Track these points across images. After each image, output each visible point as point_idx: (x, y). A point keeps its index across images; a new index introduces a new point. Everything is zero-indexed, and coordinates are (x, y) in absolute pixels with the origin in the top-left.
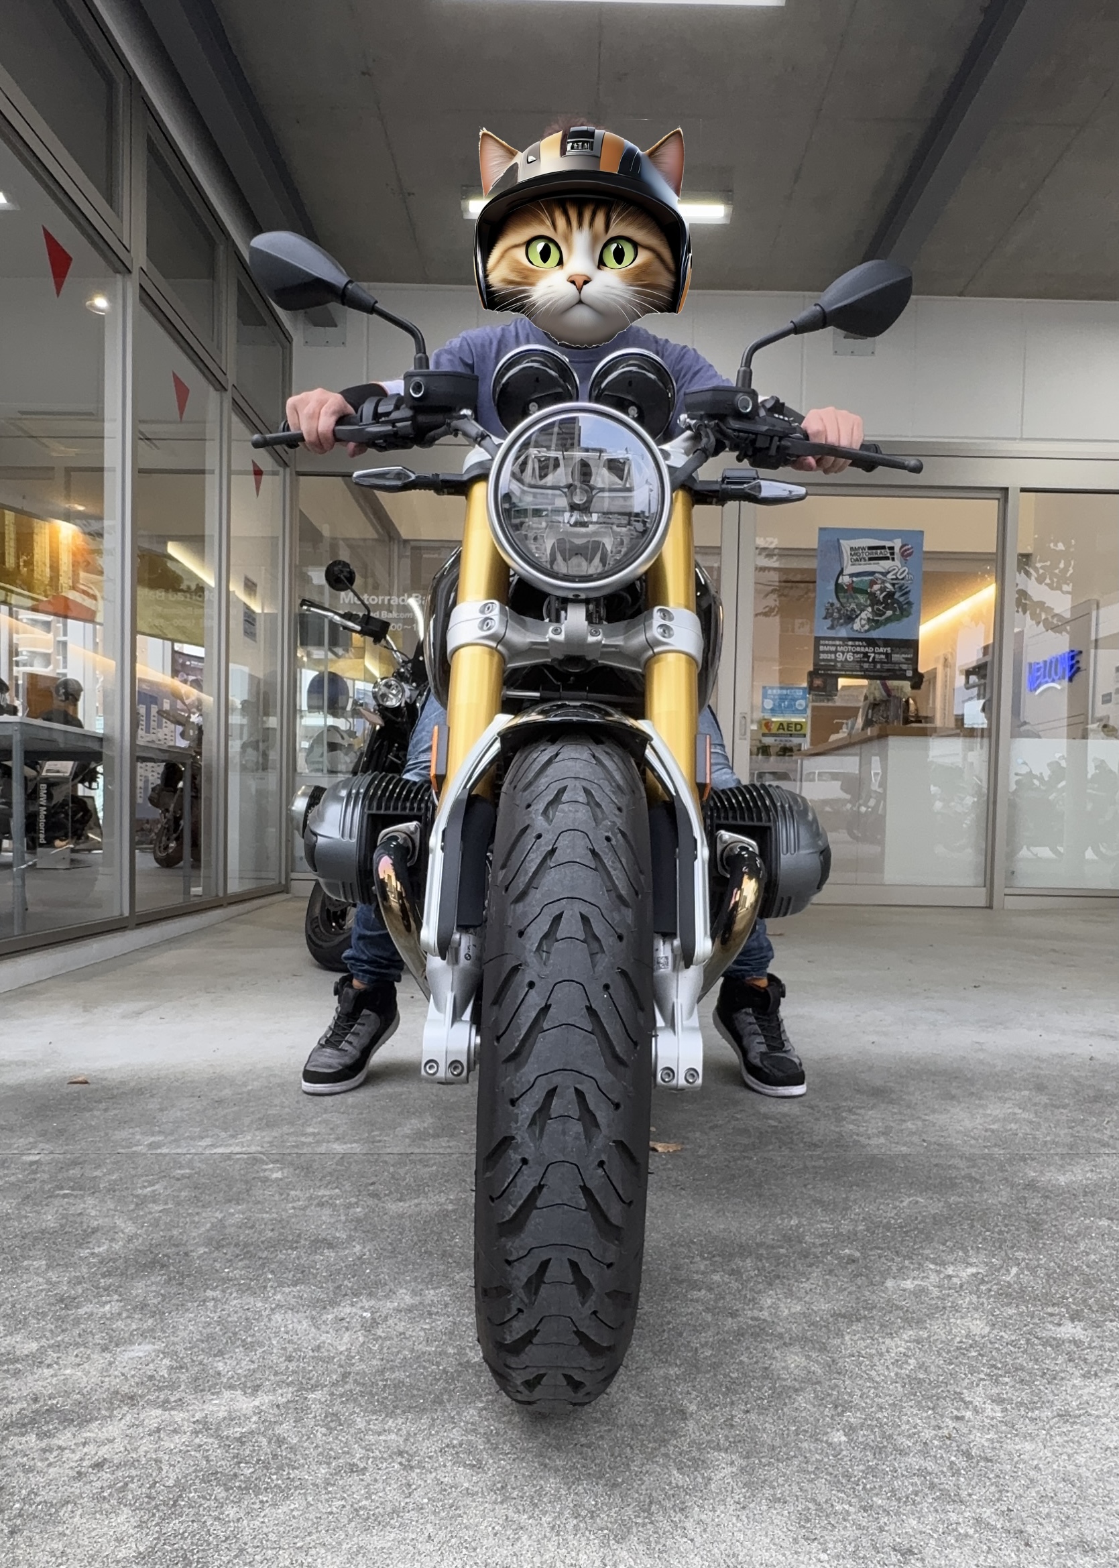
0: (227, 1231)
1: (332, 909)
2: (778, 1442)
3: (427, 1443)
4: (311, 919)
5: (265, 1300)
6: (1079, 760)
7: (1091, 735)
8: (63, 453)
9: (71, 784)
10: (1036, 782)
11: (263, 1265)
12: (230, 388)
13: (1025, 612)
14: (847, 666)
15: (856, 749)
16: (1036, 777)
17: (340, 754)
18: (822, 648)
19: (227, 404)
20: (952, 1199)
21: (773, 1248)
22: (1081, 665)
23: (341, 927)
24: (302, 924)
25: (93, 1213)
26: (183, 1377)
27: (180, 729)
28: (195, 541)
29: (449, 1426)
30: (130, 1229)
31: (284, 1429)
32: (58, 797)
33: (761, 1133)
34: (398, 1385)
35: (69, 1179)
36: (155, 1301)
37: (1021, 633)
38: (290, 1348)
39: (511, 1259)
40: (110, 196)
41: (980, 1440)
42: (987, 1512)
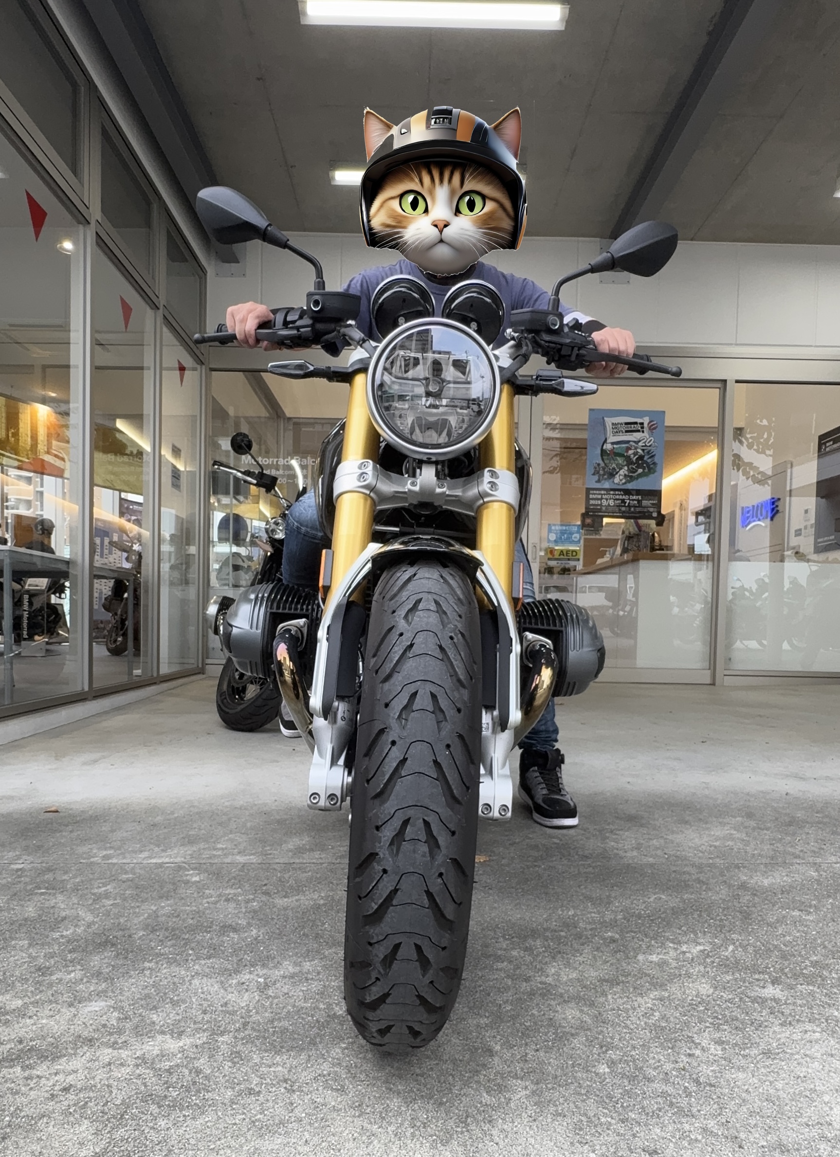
0: (160, 919)
1: (236, 686)
2: (559, 1073)
3: (305, 1073)
4: (220, 693)
5: (188, 969)
6: (778, 578)
7: (787, 560)
8: (40, 354)
9: (46, 595)
10: (747, 594)
11: (186, 944)
12: (161, 307)
13: (738, 470)
14: (610, 509)
15: (617, 570)
16: (746, 590)
17: (241, 573)
18: (591, 496)
19: (160, 319)
20: (686, 896)
21: (555, 931)
22: (780, 508)
23: (242, 698)
24: (214, 696)
25: (62, 906)
26: (128, 1025)
27: (125, 555)
28: (136, 418)
29: (321, 1061)
30: (89, 918)
31: (202, 1062)
32: (37, 605)
33: (547, 848)
34: (284, 1030)
35: (45, 882)
36: (107, 970)
37: (736, 485)
38: (205, 1004)
39: (372, 941)
40: (75, 168)
41: (706, 1071)
42: (711, 1124)
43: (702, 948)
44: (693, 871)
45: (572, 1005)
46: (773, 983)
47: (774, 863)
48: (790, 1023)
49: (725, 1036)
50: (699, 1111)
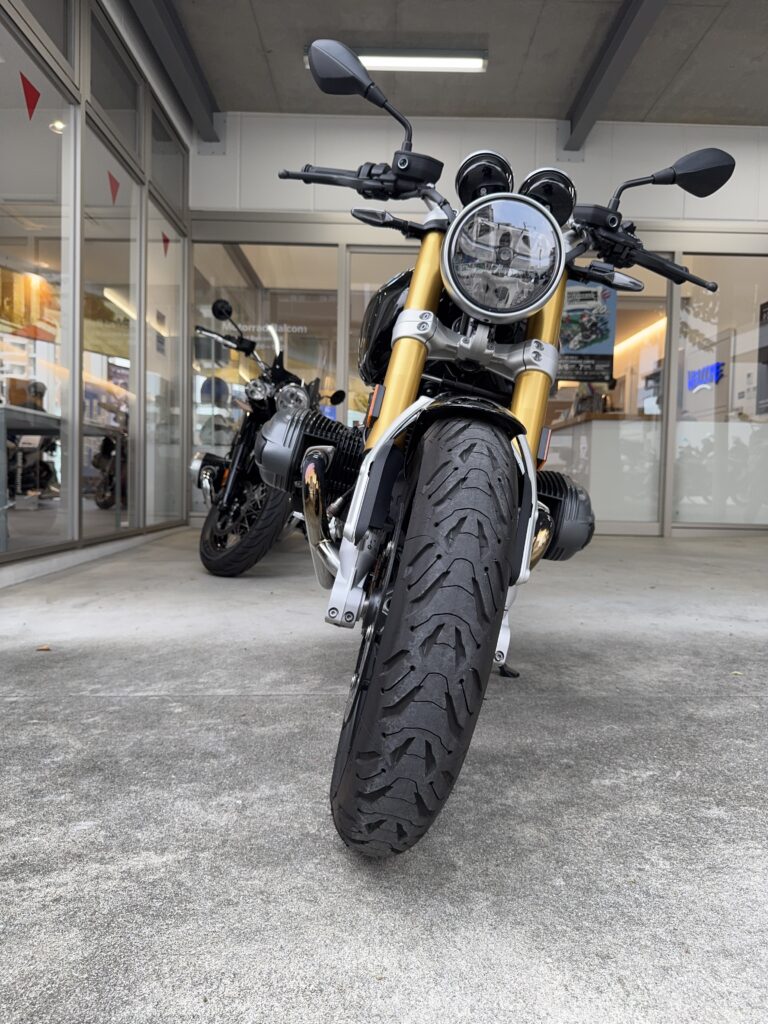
0: (144, 747)
1: (217, 534)
2: (518, 885)
3: (280, 886)
4: (203, 542)
5: (171, 792)
6: (722, 436)
7: (731, 419)
8: (33, 227)
9: (37, 454)
10: (694, 453)
11: (169, 770)
12: (147, 183)
13: (685, 337)
14: (566, 374)
15: (570, 430)
16: (693, 449)
17: (222, 432)
19: (145, 194)
20: (637, 727)
21: (515, 758)
22: (724, 373)
23: (223, 547)
24: (197, 546)
25: (53, 735)
26: (114, 843)
27: (113, 415)
28: (123, 288)
29: (295, 875)
30: (79, 745)
31: (184, 876)
32: (30, 461)
34: (260, 848)
35: (39, 713)
36: (95, 793)
37: (683, 352)
38: (187, 824)
40: (66, 52)
41: (655, 884)
42: (660, 931)
43: (651, 773)
44: (644, 704)
45: (531, 824)
46: (718, 805)
47: (718, 696)
48: (734, 841)
49: (674, 853)
50: (649, 920)
